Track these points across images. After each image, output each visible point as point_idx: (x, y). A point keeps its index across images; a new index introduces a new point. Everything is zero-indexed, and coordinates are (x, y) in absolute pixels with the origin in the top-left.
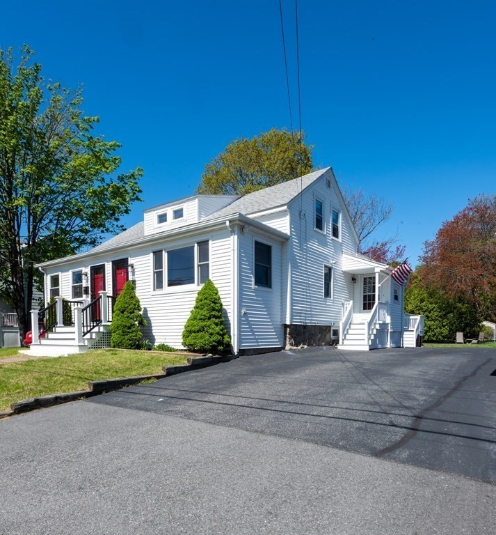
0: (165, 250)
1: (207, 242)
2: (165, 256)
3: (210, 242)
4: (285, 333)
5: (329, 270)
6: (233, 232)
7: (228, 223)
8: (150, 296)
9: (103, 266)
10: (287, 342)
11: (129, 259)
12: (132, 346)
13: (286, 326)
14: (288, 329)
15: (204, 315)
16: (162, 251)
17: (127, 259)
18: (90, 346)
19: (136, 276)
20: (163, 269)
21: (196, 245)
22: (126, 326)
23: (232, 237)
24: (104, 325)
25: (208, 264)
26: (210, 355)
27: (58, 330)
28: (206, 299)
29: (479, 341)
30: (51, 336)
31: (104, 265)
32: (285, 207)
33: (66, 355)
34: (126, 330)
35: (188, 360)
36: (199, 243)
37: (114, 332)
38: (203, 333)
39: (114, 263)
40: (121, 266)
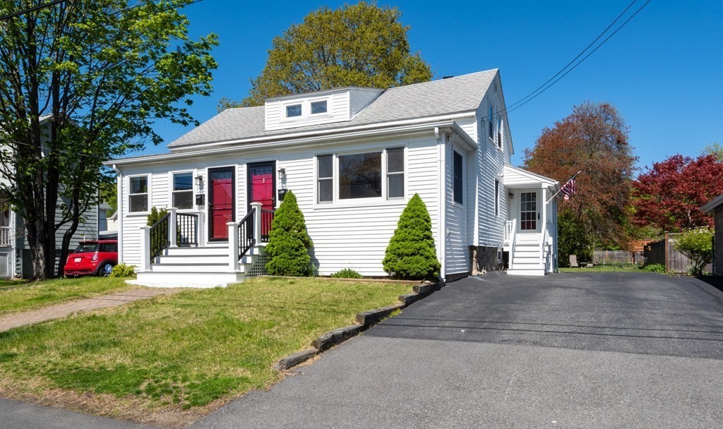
0: (336, 155)
1: (401, 149)
2: (336, 162)
3: (406, 150)
4: (471, 256)
5: (497, 182)
6: (439, 141)
7: (436, 130)
8: (312, 210)
9: (232, 170)
10: (474, 267)
11: (277, 162)
12: (300, 272)
13: (472, 248)
14: (475, 252)
15: (418, 236)
16: (332, 155)
17: (275, 162)
18: (246, 273)
19: (287, 184)
20: (334, 178)
21: (385, 151)
22: (293, 248)
23: (439, 146)
24: (259, 247)
25: (403, 174)
26: (429, 282)
27: (171, 252)
28: (418, 216)
29: (594, 265)
30: (163, 260)
31: (234, 167)
32: (474, 113)
33: (224, 286)
34: (294, 252)
35: (414, 288)
36: (389, 150)
37: (276, 255)
38: (418, 256)
39: (250, 166)
40: (262, 170)
